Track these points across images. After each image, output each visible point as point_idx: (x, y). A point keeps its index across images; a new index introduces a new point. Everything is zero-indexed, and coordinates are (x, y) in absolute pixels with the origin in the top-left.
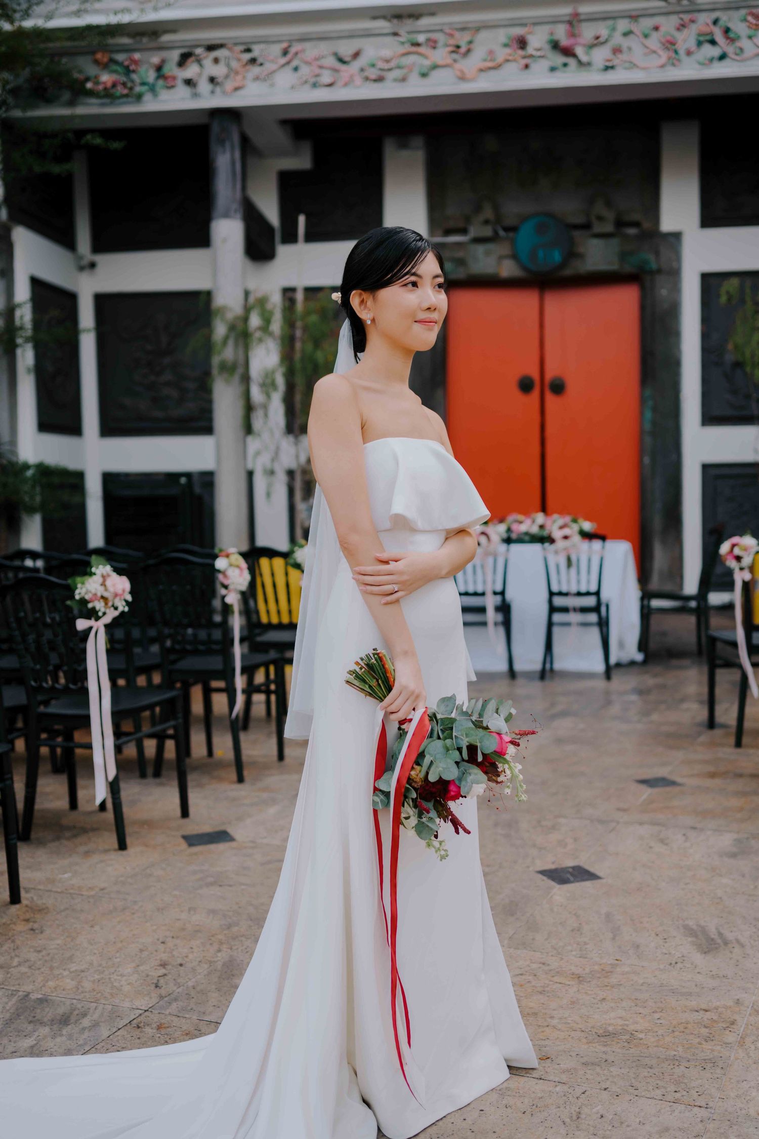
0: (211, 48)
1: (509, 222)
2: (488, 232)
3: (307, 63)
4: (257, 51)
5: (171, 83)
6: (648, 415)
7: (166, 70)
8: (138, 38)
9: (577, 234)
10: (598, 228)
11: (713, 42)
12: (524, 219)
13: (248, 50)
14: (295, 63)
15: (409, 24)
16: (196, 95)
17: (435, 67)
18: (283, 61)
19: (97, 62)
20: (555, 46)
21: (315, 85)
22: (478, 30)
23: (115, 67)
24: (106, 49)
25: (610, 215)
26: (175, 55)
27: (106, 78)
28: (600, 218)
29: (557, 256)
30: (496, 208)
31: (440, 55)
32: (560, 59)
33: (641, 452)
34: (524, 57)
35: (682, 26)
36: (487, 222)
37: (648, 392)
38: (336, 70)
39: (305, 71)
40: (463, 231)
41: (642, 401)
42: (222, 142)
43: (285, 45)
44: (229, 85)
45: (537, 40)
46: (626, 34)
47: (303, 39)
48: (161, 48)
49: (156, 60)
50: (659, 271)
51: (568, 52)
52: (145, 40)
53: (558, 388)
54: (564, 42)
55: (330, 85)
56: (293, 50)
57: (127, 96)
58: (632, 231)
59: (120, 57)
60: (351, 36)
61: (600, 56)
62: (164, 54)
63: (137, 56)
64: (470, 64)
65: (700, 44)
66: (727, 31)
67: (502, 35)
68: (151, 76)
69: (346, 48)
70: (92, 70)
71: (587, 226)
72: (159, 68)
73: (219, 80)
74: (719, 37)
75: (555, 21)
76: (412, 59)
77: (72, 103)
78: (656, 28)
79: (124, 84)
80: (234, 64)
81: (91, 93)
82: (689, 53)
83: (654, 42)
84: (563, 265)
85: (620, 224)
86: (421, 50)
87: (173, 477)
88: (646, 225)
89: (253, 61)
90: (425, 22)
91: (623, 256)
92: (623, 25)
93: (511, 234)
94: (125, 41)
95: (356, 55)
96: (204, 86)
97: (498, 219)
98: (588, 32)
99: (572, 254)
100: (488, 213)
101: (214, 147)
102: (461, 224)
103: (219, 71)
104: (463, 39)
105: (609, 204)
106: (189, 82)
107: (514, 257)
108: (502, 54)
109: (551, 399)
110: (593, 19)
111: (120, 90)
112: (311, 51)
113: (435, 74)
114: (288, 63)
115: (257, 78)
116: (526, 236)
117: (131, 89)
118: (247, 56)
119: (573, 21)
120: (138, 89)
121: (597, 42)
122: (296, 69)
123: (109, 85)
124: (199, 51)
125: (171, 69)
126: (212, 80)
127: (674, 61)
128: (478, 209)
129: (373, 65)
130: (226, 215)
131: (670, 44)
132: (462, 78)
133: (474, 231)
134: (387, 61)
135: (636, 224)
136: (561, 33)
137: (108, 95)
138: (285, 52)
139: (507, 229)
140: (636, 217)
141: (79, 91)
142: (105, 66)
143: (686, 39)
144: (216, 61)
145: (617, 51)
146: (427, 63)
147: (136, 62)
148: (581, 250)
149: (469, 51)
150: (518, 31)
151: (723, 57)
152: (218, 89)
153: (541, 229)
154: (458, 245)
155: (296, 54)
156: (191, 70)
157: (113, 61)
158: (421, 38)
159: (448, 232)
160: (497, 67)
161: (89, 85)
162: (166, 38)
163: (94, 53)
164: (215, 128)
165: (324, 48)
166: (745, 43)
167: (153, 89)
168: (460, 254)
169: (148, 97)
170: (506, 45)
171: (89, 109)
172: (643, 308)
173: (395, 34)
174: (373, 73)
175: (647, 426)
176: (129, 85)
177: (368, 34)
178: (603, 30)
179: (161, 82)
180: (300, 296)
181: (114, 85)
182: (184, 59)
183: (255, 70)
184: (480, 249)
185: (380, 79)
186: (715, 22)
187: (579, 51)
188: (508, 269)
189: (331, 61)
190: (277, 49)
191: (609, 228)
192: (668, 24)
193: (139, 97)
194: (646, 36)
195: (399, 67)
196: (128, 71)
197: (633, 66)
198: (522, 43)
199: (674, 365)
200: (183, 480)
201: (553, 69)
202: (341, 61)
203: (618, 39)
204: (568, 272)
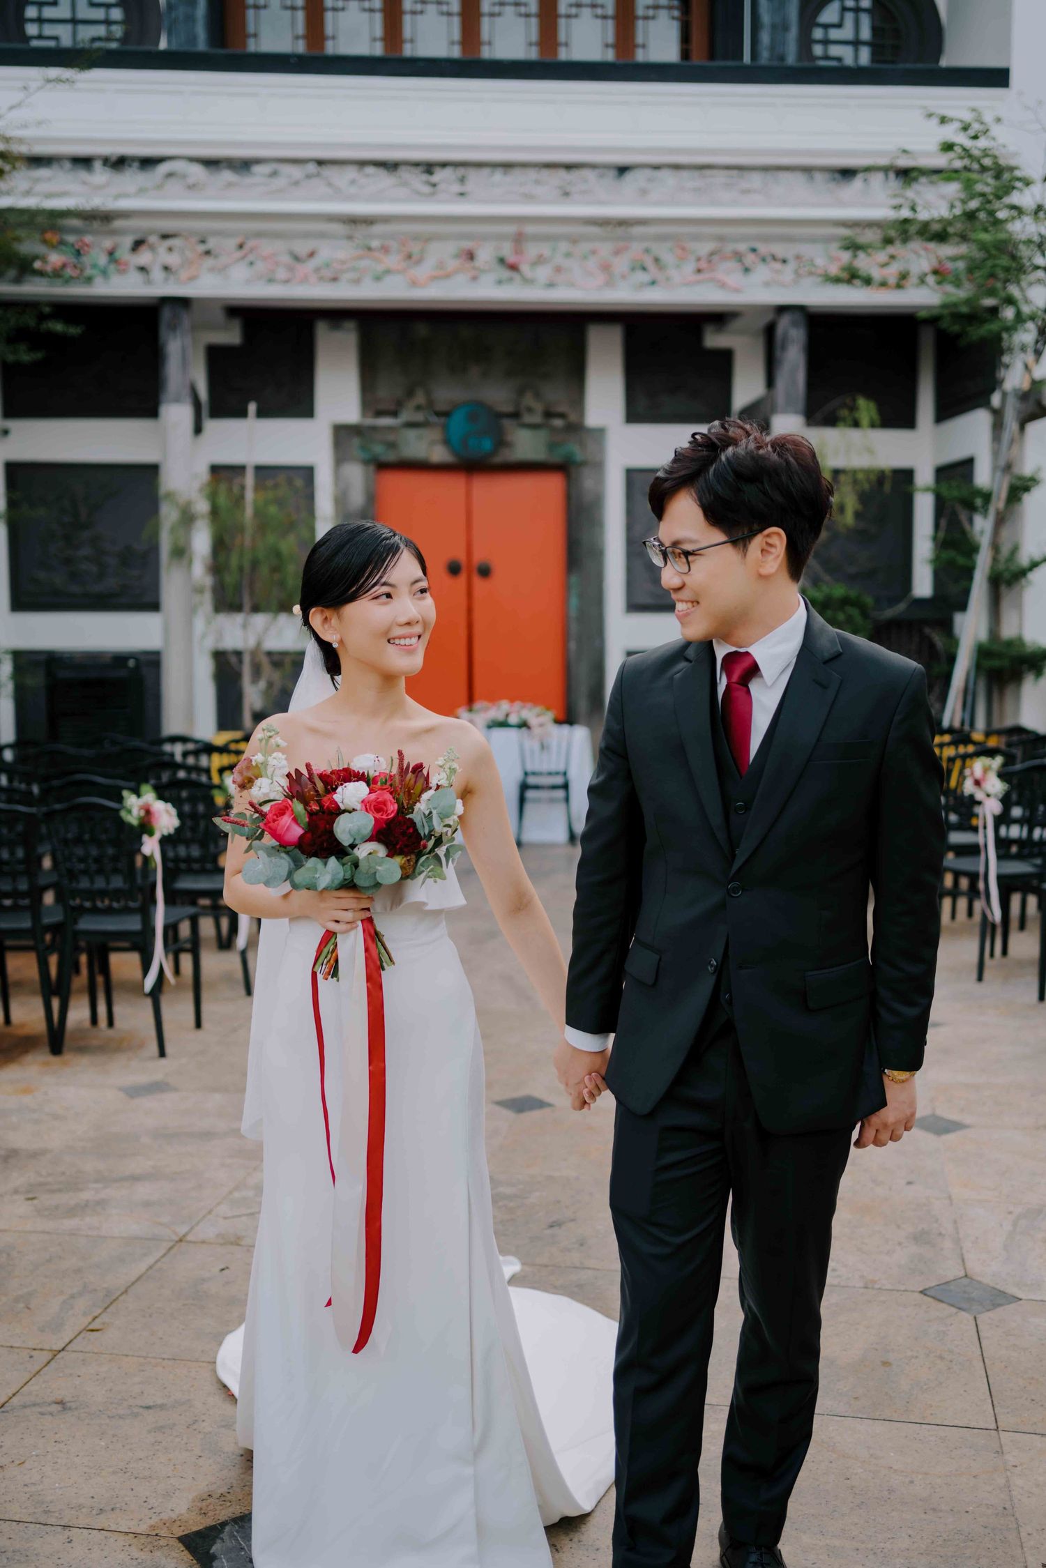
0: (165, 237)
1: (441, 407)
2: (419, 417)
3: (265, 259)
4: (212, 243)
5: (122, 267)
6: (574, 602)
7: (118, 254)
8: (88, 223)
9: (507, 423)
10: (528, 419)
11: (644, 269)
12: (456, 406)
13: (203, 242)
14: (251, 257)
15: (361, 231)
16: (149, 282)
17: (388, 272)
18: (239, 254)
19: (45, 242)
20: (502, 261)
21: (271, 281)
22: (429, 239)
23: (64, 248)
24: (54, 228)
25: (539, 407)
26: (128, 241)
27: (55, 259)
28: (530, 410)
29: (487, 445)
30: (428, 394)
31: (393, 261)
32: (506, 274)
33: (566, 637)
34: (474, 268)
35: (617, 253)
36: (418, 408)
37: (574, 579)
38: (290, 269)
39: (260, 266)
40: (394, 414)
41: (567, 588)
42: (173, 327)
43: (238, 240)
44: (184, 275)
45: (485, 255)
46: (568, 255)
47: (259, 235)
48: (114, 232)
49: (108, 243)
50: (583, 464)
51: (513, 267)
52: (96, 225)
53: (485, 572)
54: (511, 259)
55: (287, 281)
56: (250, 244)
57: (78, 278)
58: (558, 423)
59: (71, 239)
60: (307, 235)
61: (543, 273)
62: (117, 239)
63: (88, 239)
64: (423, 271)
65: (633, 269)
66: (657, 260)
67: (451, 247)
68: (103, 260)
69: (302, 247)
70: (40, 249)
71: (515, 415)
72: (111, 253)
73: (173, 270)
74: (649, 262)
75: (501, 237)
76: (364, 263)
77: (18, 280)
78: (594, 252)
79: (75, 267)
80: (189, 254)
81: (41, 273)
82: (624, 277)
83: (592, 263)
84: (495, 451)
85: (549, 414)
86: (376, 254)
87: (120, 659)
88: (573, 417)
89: (208, 253)
90: (378, 229)
91: (552, 446)
92: (564, 246)
93: (442, 420)
94: (75, 222)
95: (312, 255)
96: (157, 274)
97: (430, 404)
98: (532, 250)
99: (501, 442)
100: (420, 398)
101: (164, 332)
102: (392, 407)
103: (173, 260)
104: (415, 248)
105: (537, 395)
106: (142, 269)
107: (447, 442)
108: (452, 264)
109: (479, 584)
110: (538, 238)
111: (69, 272)
112: (267, 247)
113: (389, 280)
114: (243, 258)
115: (212, 270)
116: (458, 422)
117: (82, 271)
118: (202, 248)
119: (519, 239)
120: (88, 272)
121: (540, 261)
122: (251, 263)
123: (59, 264)
124: (153, 239)
125: (124, 254)
126: (166, 268)
127: (610, 283)
128: (410, 393)
129: (328, 265)
130: (177, 400)
131: (606, 267)
132: (414, 284)
133: (405, 416)
134: (343, 262)
135: (562, 416)
136: (507, 250)
137: (57, 274)
138: (241, 246)
139: (439, 414)
140: (561, 409)
141: (25, 268)
142: (53, 247)
143: (621, 264)
144: (170, 249)
145: (558, 270)
146: (380, 268)
147: (87, 245)
148: (509, 438)
149: (419, 261)
150: (467, 244)
151: (653, 283)
152: (172, 277)
153: (472, 417)
154: (390, 429)
155: (252, 250)
156: (144, 257)
157: (62, 242)
158: (375, 244)
159: (379, 413)
160: (447, 276)
161: (37, 265)
162: (118, 224)
163: (44, 231)
164: (166, 314)
165: (279, 246)
166: (673, 272)
167: (104, 273)
168: (391, 437)
169: (98, 280)
170: (457, 256)
171: (34, 288)
172: (568, 497)
173: (350, 238)
174: (328, 273)
175: (573, 612)
176: (79, 266)
177: (322, 235)
178: (545, 249)
179: (112, 267)
180: (249, 479)
181: (64, 266)
182: (138, 244)
183: (209, 262)
184: (411, 434)
185: (335, 279)
186: (647, 251)
187: (525, 268)
188: (439, 454)
189: (286, 259)
190: (233, 242)
191: (537, 419)
192: (605, 249)
193: (89, 280)
194: (585, 258)
195: (354, 269)
196: (78, 253)
197: (572, 285)
198: (471, 256)
199: (598, 555)
200: (131, 663)
201: (500, 282)
202: (297, 258)
203: (559, 260)
204: (498, 459)
